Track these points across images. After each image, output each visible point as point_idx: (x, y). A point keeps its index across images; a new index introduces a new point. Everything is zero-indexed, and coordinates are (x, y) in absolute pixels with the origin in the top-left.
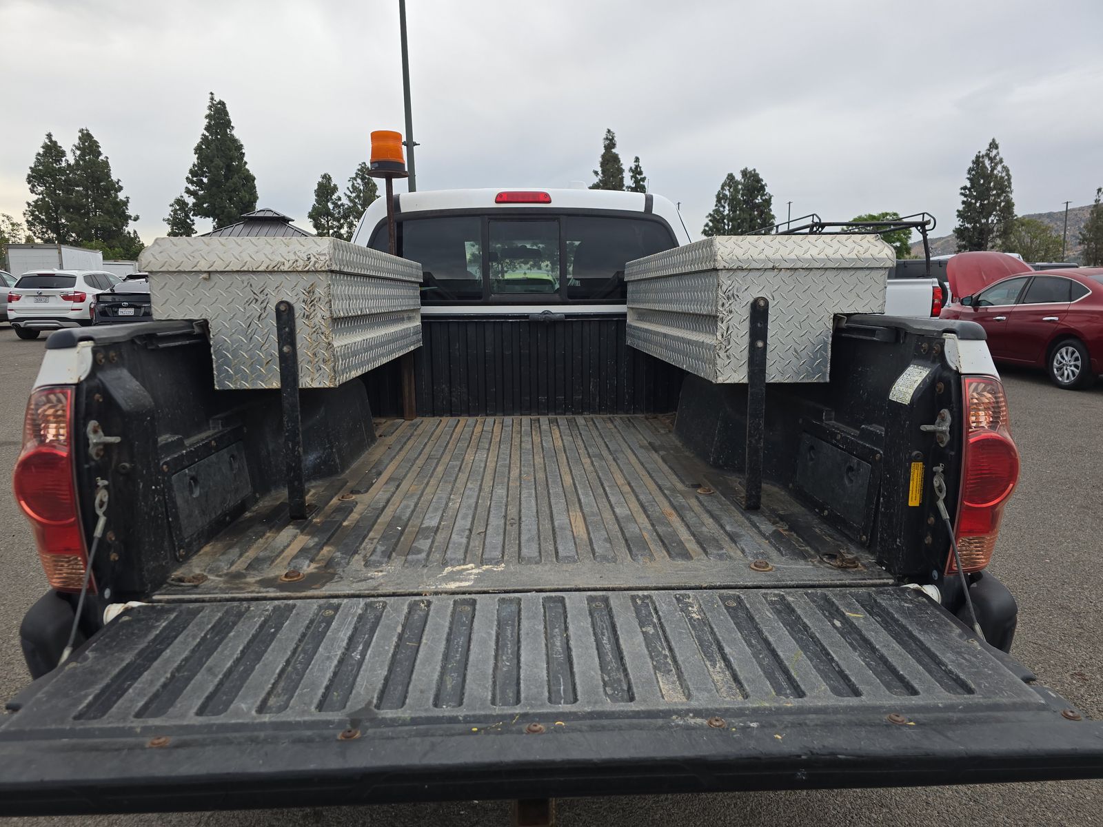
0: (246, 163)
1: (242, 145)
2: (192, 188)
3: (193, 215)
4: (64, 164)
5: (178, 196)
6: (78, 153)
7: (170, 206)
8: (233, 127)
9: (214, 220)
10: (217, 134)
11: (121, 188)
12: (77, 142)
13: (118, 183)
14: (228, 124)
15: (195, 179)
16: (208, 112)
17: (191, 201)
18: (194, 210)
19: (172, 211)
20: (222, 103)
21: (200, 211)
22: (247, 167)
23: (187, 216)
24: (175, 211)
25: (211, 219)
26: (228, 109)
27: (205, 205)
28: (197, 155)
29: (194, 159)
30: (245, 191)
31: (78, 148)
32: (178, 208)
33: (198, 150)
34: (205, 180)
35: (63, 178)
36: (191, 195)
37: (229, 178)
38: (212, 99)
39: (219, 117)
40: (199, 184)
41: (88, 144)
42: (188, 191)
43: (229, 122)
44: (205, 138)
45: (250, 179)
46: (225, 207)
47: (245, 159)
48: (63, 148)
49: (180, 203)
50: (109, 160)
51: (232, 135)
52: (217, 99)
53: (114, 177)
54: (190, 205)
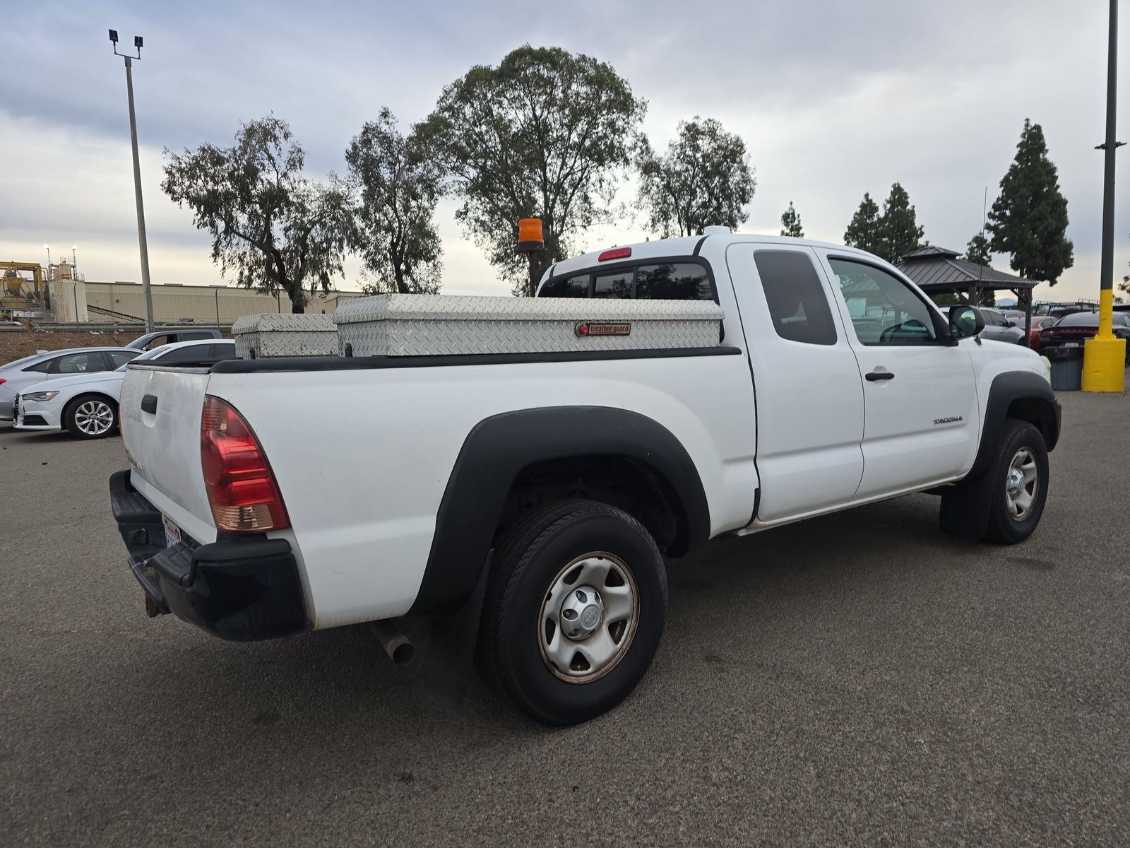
0: (1058, 187)
1: (1055, 168)
2: (992, 223)
3: (990, 251)
4: (875, 219)
5: (977, 234)
6: (888, 206)
7: (968, 244)
8: (1047, 151)
9: (1012, 254)
10: (1028, 161)
11: (922, 234)
12: (888, 196)
13: (921, 229)
14: (1041, 148)
15: (997, 213)
16: (1020, 140)
17: (989, 236)
18: (992, 246)
19: (969, 249)
20: (1038, 128)
21: (998, 246)
22: (1059, 191)
23: (984, 253)
24: (972, 250)
25: (1009, 253)
26: (1044, 132)
27: (1004, 240)
28: (1002, 188)
29: (999, 192)
30: (1052, 218)
31: (888, 202)
32: (975, 245)
33: (1005, 183)
34: (1008, 213)
35: (873, 232)
36: (991, 230)
37: (1034, 207)
38: (1027, 125)
39: (1033, 142)
40: (1002, 217)
41: (899, 197)
42: (988, 227)
43: (1043, 145)
44: (1014, 168)
45: (1060, 204)
46: (1027, 239)
47: (1058, 182)
48: (877, 205)
49: (979, 240)
50: (915, 209)
51: (1045, 160)
52: (1032, 124)
53: (917, 225)
54: (989, 241)
